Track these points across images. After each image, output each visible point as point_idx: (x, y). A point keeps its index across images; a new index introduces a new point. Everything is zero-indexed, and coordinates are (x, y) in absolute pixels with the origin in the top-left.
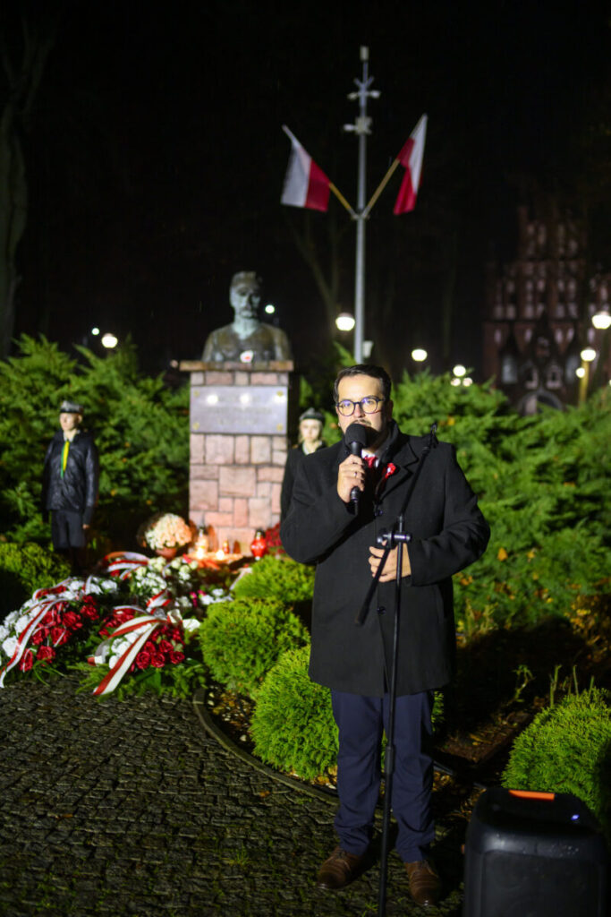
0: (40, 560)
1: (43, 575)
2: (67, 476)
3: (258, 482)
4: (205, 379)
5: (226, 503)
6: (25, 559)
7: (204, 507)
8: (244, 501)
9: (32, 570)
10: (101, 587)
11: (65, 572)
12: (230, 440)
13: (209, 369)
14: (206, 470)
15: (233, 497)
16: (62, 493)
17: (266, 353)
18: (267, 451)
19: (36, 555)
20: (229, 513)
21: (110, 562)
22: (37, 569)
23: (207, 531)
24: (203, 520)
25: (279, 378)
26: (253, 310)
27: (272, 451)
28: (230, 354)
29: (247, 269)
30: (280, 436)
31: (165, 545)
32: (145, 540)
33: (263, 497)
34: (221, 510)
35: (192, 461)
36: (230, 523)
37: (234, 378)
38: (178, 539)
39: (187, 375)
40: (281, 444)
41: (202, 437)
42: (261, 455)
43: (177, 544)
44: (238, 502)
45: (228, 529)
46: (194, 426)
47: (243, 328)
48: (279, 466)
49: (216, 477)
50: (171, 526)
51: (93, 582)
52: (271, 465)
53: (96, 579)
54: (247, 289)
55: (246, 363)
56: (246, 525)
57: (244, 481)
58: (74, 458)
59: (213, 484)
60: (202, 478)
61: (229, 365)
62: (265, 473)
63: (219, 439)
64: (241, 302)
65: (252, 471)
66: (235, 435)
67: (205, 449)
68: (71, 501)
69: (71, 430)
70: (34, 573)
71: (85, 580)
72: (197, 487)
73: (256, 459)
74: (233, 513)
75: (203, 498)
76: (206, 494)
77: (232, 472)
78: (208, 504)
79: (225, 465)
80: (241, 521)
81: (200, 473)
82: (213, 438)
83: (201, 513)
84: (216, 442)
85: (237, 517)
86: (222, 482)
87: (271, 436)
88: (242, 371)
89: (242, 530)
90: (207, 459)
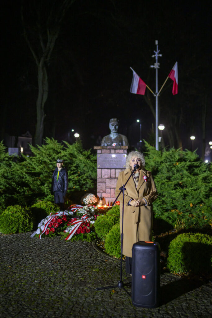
0: (51, 206)
1: (52, 210)
2: (59, 182)
4: (101, 152)
5: (108, 190)
6: (47, 206)
7: (101, 191)
8: (114, 189)
9: (49, 208)
10: (68, 213)
11: (58, 209)
12: (109, 170)
13: (103, 148)
14: (102, 180)
15: (110, 188)
16: (57, 187)
17: (120, 143)
19: (50, 204)
20: (109, 193)
21: (72, 207)
22: (50, 208)
23: (102, 199)
24: (101, 196)
25: (124, 151)
26: (116, 130)
28: (109, 144)
29: (114, 118)
31: (89, 203)
32: (83, 202)
34: (106, 192)
35: (98, 177)
36: (109, 196)
37: (110, 151)
38: (93, 201)
39: (96, 150)
41: (101, 169)
43: (93, 203)
44: (112, 190)
45: (109, 198)
46: (98, 166)
47: (113, 136)
49: (105, 182)
50: (91, 197)
51: (66, 212)
53: (67, 211)
54: (114, 124)
55: (114, 147)
57: (113, 183)
58: (61, 176)
59: (105, 184)
60: (101, 182)
61: (109, 147)
63: (106, 170)
64: (112, 128)
66: (111, 169)
67: (102, 173)
68: (60, 188)
69: (60, 168)
70: (49, 209)
71: (64, 211)
72: (99, 185)
74: (110, 193)
75: (101, 188)
76: (102, 187)
77: (110, 180)
78: (103, 191)
79: (108, 178)
80: (113, 196)
81: (100, 181)
82: (104, 170)
83: (101, 193)
84: (105, 171)
85: (111, 195)
86: (107, 183)
87: (122, 169)
88: (113, 149)
89: (113, 199)
90: (102, 176)
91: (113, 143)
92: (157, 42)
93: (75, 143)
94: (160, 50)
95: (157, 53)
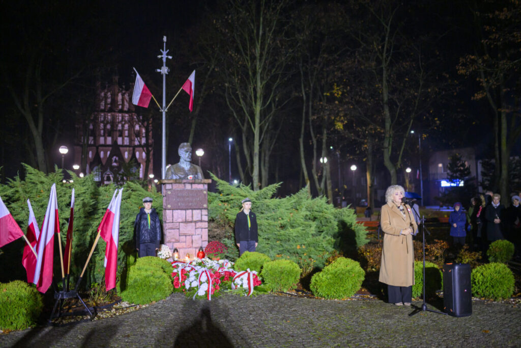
3: (196, 228)
4: (172, 187)
5: (182, 238)
7: (173, 240)
12: (184, 212)
13: (176, 182)
14: (173, 225)
15: (186, 235)
16: (150, 236)
17: (196, 176)
18: (200, 215)
20: (184, 242)
23: (176, 250)
24: (173, 246)
25: (204, 186)
27: (202, 215)
28: (183, 176)
30: (205, 209)
33: (198, 235)
34: (180, 241)
35: (167, 221)
36: (185, 247)
37: (185, 186)
40: (205, 212)
41: (171, 211)
42: (198, 217)
44: (188, 237)
46: (168, 206)
47: (185, 165)
48: (205, 221)
49: (178, 227)
52: (201, 221)
54: (188, 149)
56: (192, 247)
57: (190, 228)
59: (178, 230)
60: (172, 229)
62: (199, 225)
63: (179, 211)
64: (186, 155)
65: (193, 224)
66: (186, 209)
67: (173, 215)
68: (153, 239)
69: (150, 209)
72: (170, 233)
73: (195, 219)
74: (186, 242)
75: (173, 237)
76: (173, 235)
77: (185, 225)
78: (175, 239)
79: (182, 222)
80: (189, 245)
81: (171, 226)
82: (176, 211)
83: (172, 243)
84: (178, 213)
85: (187, 244)
86: (181, 229)
87: (201, 209)
88: (189, 183)
89: (190, 249)
90: (174, 220)
91: (188, 175)
92: (165, 39)
94: (168, 51)
95: (165, 53)
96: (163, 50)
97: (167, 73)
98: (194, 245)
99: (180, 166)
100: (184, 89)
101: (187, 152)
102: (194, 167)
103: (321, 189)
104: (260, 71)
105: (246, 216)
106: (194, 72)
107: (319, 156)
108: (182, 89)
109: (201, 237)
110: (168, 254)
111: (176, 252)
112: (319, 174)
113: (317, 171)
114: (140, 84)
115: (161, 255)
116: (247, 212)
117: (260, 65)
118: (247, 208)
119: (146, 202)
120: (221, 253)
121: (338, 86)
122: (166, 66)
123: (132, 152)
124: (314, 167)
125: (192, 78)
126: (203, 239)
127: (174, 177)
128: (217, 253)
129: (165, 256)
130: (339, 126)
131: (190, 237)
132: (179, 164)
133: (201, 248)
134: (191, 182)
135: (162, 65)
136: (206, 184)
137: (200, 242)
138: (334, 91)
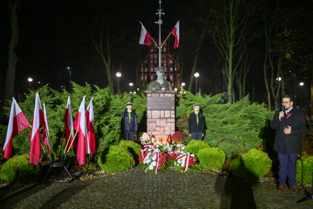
2: (131, 122)
3: (167, 123)
4: (151, 95)
5: (158, 129)
12: (159, 111)
14: (152, 120)
15: (160, 127)
16: (130, 127)
17: (168, 88)
18: (169, 114)
20: (159, 131)
23: (153, 136)
24: (152, 134)
25: (172, 94)
27: (171, 114)
28: (159, 88)
30: (173, 110)
33: (168, 127)
34: (156, 131)
36: (159, 134)
37: (160, 95)
39: (147, 94)
40: (173, 112)
41: (151, 111)
44: (161, 128)
45: (159, 136)
46: (149, 108)
48: (173, 118)
49: (155, 121)
52: (170, 118)
56: (164, 134)
57: (163, 123)
58: (132, 117)
59: (155, 123)
62: (169, 120)
63: (156, 111)
64: (160, 74)
65: (165, 120)
67: (152, 114)
68: (132, 129)
69: (130, 110)
72: (150, 125)
73: (166, 116)
75: (152, 128)
76: (152, 126)
77: (160, 120)
78: (153, 129)
79: (157, 118)
80: (162, 133)
81: (150, 121)
82: (154, 111)
83: (151, 132)
85: (161, 132)
86: (157, 123)
87: (170, 110)
88: (162, 93)
89: (162, 136)
90: (153, 117)
91: (162, 88)
92: (160, 2)
93: (107, 87)
94: (162, 9)
95: (160, 11)
96: (159, 10)
97: (162, 24)
98: (166, 134)
99: (157, 82)
100: (172, 33)
101: (161, 72)
102: (167, 83)
103: (276, 98)
104: (232, 22)
105: (195, 115)
106: (178, 22)
107: (276, 77)
108: (171, 33)
109: (170, 128)
110: (147, 139)
111: (153, 138)
112: (275, 88)
113: (274, 86)
114: (144, 32)
115: (142, 139)
116: (197, 113)
117: (232, 18)
118: (196, 110)
119: (128, 105)
120: (182, 139)
121: (288, 29)
122: (161, 19)
123: (167, 76)
124: (272, 83)
125: (177, 26)
126: (172, 130)
127: (153, 89)
128: (179, 139)
129: (145, 140)
130: (288, 56)
131: (163, 128)
132: (157, 80)
133: (170, 135)
134: (163, 92)
135: (159, 19)
136: (173, 93)
137: (169, 131)
138: (284, 33)
